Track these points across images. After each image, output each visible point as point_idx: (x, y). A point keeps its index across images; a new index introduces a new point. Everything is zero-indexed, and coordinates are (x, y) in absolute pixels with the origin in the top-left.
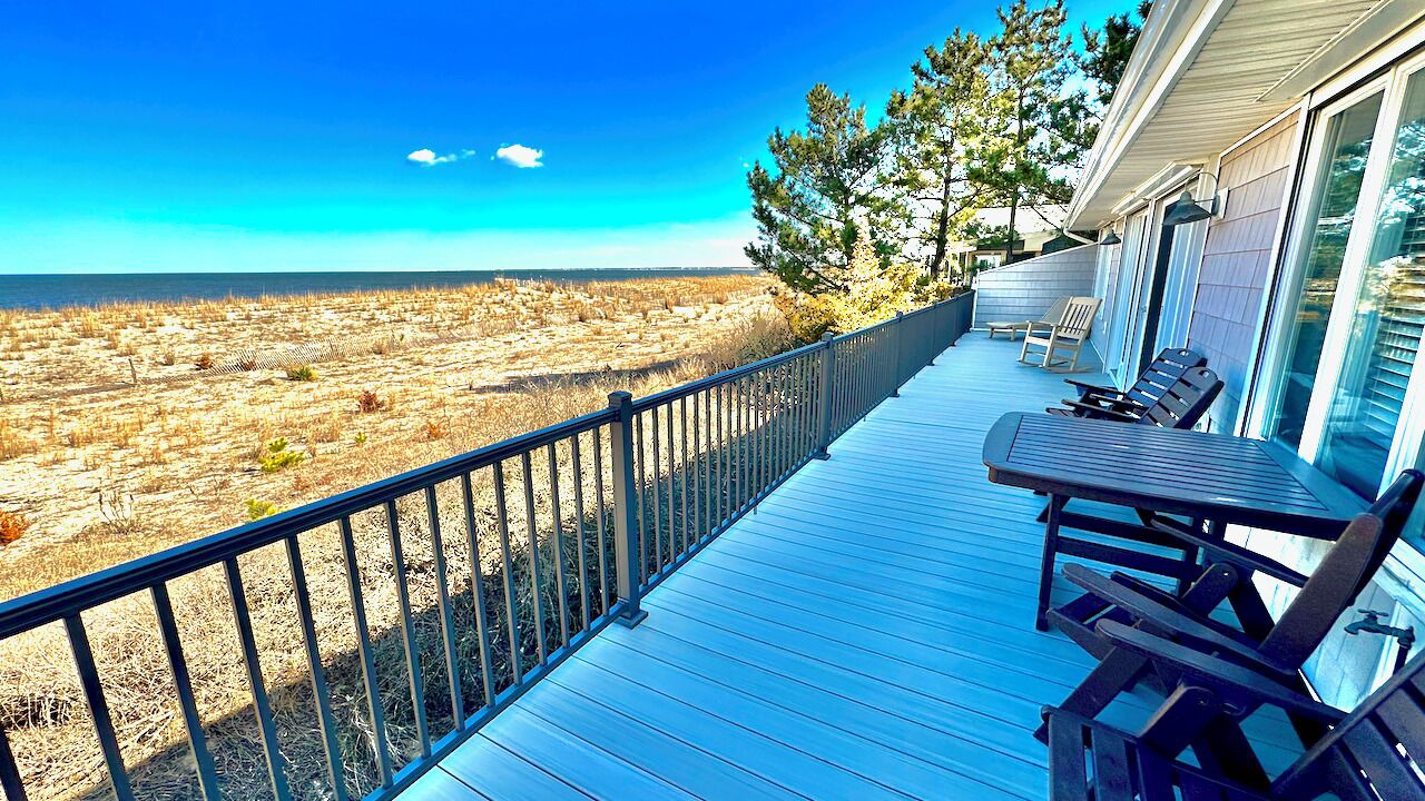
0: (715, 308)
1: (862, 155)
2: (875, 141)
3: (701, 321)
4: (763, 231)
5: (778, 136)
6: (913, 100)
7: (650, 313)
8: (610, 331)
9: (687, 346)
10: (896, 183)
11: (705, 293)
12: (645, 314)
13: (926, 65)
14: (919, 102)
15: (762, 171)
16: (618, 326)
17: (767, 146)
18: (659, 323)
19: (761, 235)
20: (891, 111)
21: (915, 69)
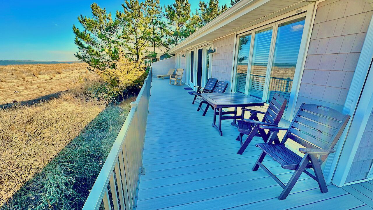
0: (57, 76)
1: (111, 28)
2: (115, 25)
3: (54, 80)
4: (80, 49)
5: (82, 17)
6: (124, 14)
7: (26, 78)
8: (6, 86)
9: (52, 89)
10: (124, 38)
11: (51, 70)
12: (24, 79)
13: (125, 5)
14: (126, 15)
15: (76, 28)
16: (11, 84)
17: (78, 20)
18: (33, 82)
19: (80, 50)
20: (117, 16)
21: (123, 5)
